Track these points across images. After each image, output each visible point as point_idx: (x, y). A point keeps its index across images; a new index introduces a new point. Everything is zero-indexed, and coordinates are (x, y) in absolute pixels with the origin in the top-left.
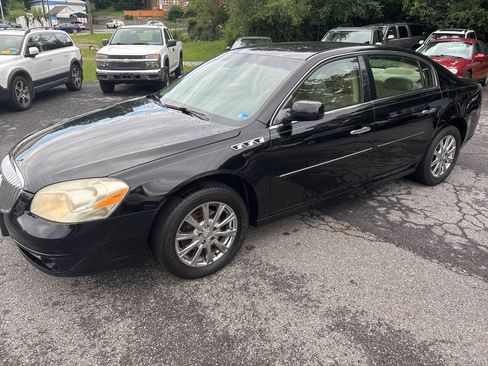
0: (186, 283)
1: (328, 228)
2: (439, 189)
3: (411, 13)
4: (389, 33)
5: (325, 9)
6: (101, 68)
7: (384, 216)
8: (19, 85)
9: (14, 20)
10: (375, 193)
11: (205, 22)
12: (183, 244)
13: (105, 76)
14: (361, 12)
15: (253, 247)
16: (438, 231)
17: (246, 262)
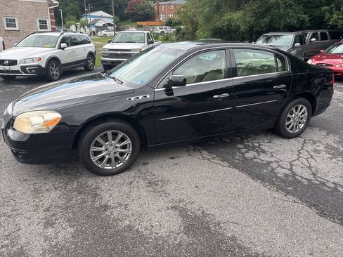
0: (98, 177)
1: (201, 157)
2: (292, 141)
3: (330, 23)
4: (312, 37)
5: (265, 20)
6: (104, 57)
7: (243, 154)
8: (53, 66)
9: (69, 27)
10: (246, 141)
11: (188, 29)
12: (96, 153)
13: (106, 62)
14: (294, 22)
15: (148, 163)
16: (274, 165)
17: (139, 171)
